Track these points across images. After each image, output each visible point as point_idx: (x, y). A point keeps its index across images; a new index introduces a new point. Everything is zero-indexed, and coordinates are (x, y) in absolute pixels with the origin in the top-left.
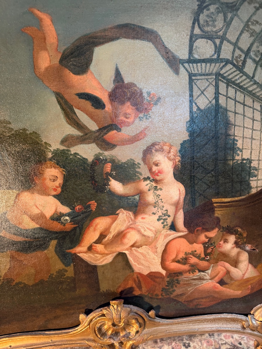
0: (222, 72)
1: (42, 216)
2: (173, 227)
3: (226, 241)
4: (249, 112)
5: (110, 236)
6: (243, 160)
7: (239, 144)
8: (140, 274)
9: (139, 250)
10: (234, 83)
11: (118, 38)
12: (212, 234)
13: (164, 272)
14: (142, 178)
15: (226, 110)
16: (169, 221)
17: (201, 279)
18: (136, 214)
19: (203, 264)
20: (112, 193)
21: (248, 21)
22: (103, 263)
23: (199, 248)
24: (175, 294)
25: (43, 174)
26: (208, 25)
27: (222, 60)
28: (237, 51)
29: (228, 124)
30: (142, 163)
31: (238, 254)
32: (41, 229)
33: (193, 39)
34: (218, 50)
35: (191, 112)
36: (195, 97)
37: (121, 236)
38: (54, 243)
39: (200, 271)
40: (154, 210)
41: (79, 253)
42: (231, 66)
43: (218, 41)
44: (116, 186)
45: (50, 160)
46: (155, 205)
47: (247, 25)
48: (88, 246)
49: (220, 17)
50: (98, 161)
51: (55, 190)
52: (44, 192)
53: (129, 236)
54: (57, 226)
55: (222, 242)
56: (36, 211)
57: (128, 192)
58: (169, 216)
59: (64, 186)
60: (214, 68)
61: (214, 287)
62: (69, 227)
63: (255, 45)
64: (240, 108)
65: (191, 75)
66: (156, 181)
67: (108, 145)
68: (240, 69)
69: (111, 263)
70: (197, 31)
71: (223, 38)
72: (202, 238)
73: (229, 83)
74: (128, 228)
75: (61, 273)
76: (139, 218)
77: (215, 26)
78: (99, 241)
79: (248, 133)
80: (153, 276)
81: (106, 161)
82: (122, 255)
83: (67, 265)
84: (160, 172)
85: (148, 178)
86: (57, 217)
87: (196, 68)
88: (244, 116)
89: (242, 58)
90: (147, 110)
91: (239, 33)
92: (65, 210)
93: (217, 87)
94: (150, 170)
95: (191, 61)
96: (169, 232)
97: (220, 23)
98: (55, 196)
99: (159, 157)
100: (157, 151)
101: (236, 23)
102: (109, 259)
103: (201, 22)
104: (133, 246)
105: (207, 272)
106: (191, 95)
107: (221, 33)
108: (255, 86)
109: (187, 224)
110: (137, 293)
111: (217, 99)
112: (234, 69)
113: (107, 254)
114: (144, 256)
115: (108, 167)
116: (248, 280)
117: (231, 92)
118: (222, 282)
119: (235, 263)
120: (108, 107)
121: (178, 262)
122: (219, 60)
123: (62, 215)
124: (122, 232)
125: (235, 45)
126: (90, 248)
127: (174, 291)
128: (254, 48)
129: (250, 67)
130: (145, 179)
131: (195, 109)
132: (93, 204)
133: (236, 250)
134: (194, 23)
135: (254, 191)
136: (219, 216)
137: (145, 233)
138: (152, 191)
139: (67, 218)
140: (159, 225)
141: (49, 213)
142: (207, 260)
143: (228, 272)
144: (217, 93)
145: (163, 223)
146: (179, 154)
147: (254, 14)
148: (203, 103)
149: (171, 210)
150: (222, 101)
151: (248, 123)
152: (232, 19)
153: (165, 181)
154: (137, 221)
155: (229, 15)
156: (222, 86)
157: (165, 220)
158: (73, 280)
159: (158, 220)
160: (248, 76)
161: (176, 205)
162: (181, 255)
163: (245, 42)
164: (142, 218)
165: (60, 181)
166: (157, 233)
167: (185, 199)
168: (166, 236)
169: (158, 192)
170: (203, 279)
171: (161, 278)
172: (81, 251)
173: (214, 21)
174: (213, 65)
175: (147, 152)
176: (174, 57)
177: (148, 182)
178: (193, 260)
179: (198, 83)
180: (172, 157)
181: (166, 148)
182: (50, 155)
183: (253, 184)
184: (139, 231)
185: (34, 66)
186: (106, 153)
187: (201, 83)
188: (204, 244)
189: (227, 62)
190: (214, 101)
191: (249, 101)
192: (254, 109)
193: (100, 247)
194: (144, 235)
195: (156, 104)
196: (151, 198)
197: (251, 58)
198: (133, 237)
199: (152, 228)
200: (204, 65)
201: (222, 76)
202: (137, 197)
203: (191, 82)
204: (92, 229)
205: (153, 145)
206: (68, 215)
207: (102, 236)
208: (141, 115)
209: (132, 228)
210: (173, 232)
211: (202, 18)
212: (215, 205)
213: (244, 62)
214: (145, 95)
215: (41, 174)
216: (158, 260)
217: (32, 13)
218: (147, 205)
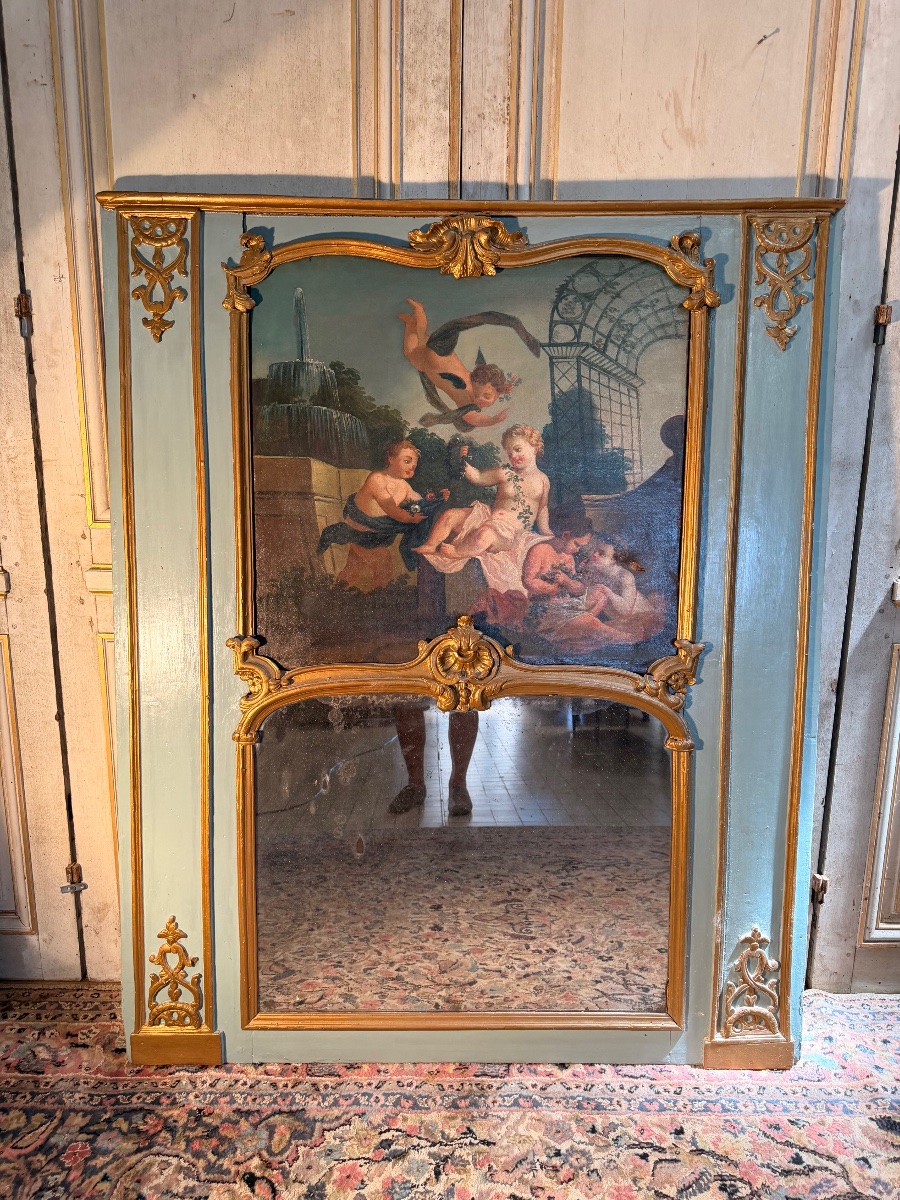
0: (583, 355)
1: (391, 501)
2: (536, 528)
3: (602, 553)
4: (615, 396)
5: (462, 535)
6: (614, 448)
7: (608, 430)
8: (495, 590)
9: (496, 556)
10: (596, 366)
11: (482, 324)
12: (585, 540)
13: (526, 593)
14: (501, 465)
15: (590, 393)
16: (532, 519)
17: (573, 608)
18: (493, 508)
19: (576, 585)
20: (468, 482)
21: (606, 308)
22: (452, 572)
23: (567, 559)
24: (541, 627)
25: (397, 454)
26: (567, 313)
27: (582, 344)
28: (597, 335)
29: (592, 408)
30: (502, 447)
31: (621, 574)
32: (388, 517)
33: (552, 324)
34: (578, 335)
35: (553, 394)
36: (556, 380)
37: (474, 535)
38: (400, 537)
39: (572, 596)
40: (514, 504)
41: (427, 553)
42: (592, 350)
43: (577, 327)
44: (472, 473)
45: (407, 439)
46: (516, 498)
47: (605, 311)
48: (437, 545)
49: (578, 306)
50: (455, 443)
51: (408, 473)
52: (397, 475)
53: (484, 535)
54: (405, 516)
55: (597, 554)
56: (387, 496)
57: (485, 481)
58: (531, 514)
59: (417, 469)
60: (574, 351)
61: (593, 622)
62: (418, 518)
63: (616, 329)
64: (605, 392)
65: (551, 358)
66: (518, 470)
67: (466, 426)
68: (603, 352)
69: (463, 570)
70: (556, 317)
71: (582, 324)
72: (572, 546)
73: (591, 366)
74: (483, 525)
75: (403, 579)
76: (497, 515)
77: (574, 313)
78: (449, 540)
79: (617, 418)
80: (512, 597)
81: (463, 443)
82: (474, 562)
83: (411, 568)
84: (521, 459)
85: (508, 466)
86: (406, 505)
87: (556, 352)
88: (611, 400)
89: (604, 342)
90: (507, 390)
91: (597, 319)
92: (416, 496)
93: (579, 370)
94: (510, 456)
95: (551, 344)
96: (531, 534)
97: (578, 310)
98: (407, 480)
99: (520, 442)
100: (517, 434)
101: (593, 309)
102: (459, 566)
103: (560, 309)
104: (488, 550)
105: (581, 597)
106: (552, 379)
107: (580, 319)
108: (620, 369)
109: (552, 524)
110: (491, 621)
111: (579, 381)
112: (596, 353)
113: (459, 559)
114: (501, 564)
115: (465, 450)
116: (638, 617)
117: (594, 375)
118: (603, 617)
119: (619, 589)
120: (469, 387)
121: (544, 579)
122: (578, 344)
123: (413, 503)
124: (476, 530)
125: (595, 330)
126: (439, 549)
127: (539, 623)
128: (614, 332)
129: (612, 351)
130: (505, 466)
131: (557, 391)
132: (446, 493)
133: (616, 569)
134: (553, 312)
135: (630, 488)
136: (591, 517)
137: (505, 534)
138: (511, 482)
139: (417, 507)
140: (519, 524)
141: (399, 499)
142: (579, 580)
143: (609, 602)
144: (579, 377)
145: (524, 522)
146: (541, 439)
147: (611, 302)
148: (565, 385)
149: (534, 507)
150: (585, 384)
151: (616, 407)
152: (590, 306)
153: (527, 470)
154: (493, 517)
155: (587, 304)
156: (585, 370)
157: (526, 518)
158: (416, 591)
159: (519, 518)
160: (611, 360)
161: (540, 500)
162: (548, 569)
163: (605, 327)
164: (501, 514)
165: (414, 463)
166: (517, 533)
167: (550, 494)
168: (528, 540)
169: (520, 483)
170: (577, 609)
171: (521, 600)
172: (427, 550)
173: (573, 309)
174: (574, 348)
175: (508, 435)
176: (535, 340)
177: (508, 470)
178: (562, 577)
179: (560, 366)
180: (535, 442)
181: (528, 432)
182: (407, 434)
183: (629, 479)
184: (496, 530)
185: (403, 347)
186: (464, 435)
187: (563, 367)
188: (575, 555)
189: (587, 345)
190: (576, 384)
191: (613, 384)
192: (621, 393)
193: (450, 548)
194: (503, 537)
195: (516, 385)
196: (510, 489)
197: (612, 342)
198: (488, 538)
199: (510, 527)
200: (564, 348)
201: (584, 359)
202: (494, 488)
203: (552, 364)
204: (442, 523)
205: (514, 427)
206: (419, 503)
207: (454, 533)
208: (502, 396)
209: (488, 526)
210: (535, 535)
211: (561, 306)
212: (585, 502)
213: (606, 346)
214: (506, 375)
215: (395, 455)
216: (518, 573)
217: (408, 302)
218: (506, 497)
